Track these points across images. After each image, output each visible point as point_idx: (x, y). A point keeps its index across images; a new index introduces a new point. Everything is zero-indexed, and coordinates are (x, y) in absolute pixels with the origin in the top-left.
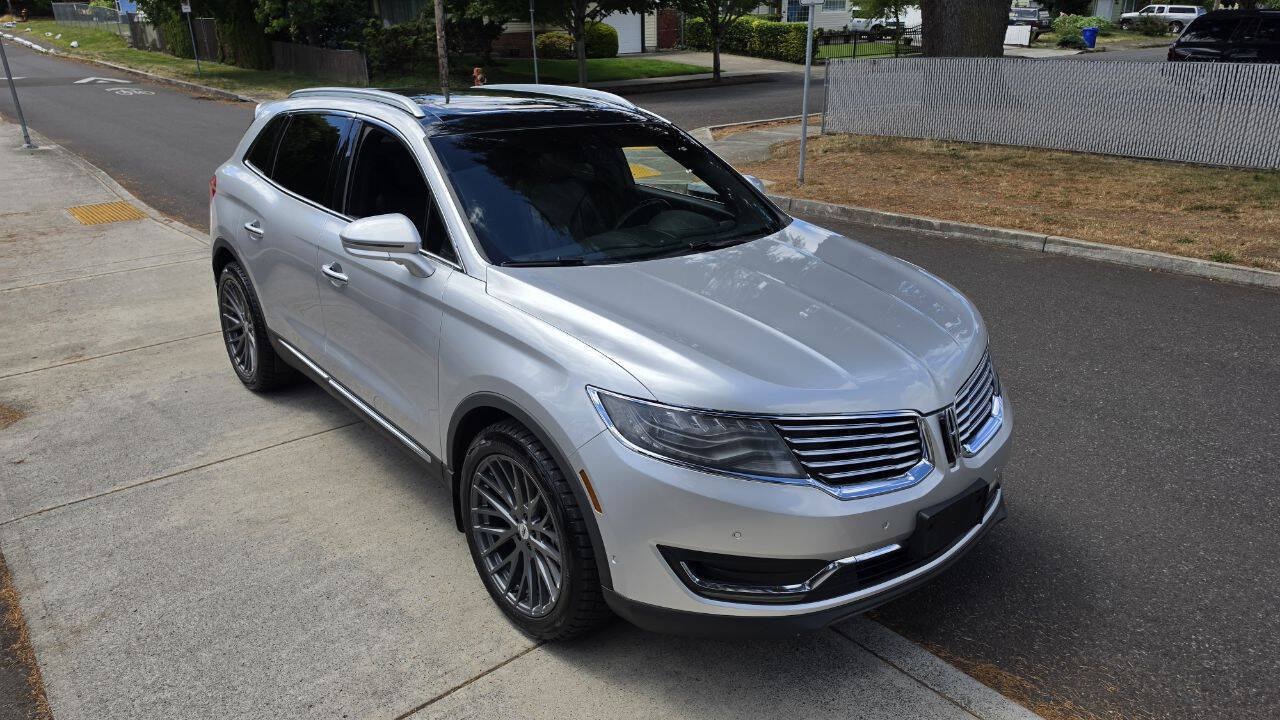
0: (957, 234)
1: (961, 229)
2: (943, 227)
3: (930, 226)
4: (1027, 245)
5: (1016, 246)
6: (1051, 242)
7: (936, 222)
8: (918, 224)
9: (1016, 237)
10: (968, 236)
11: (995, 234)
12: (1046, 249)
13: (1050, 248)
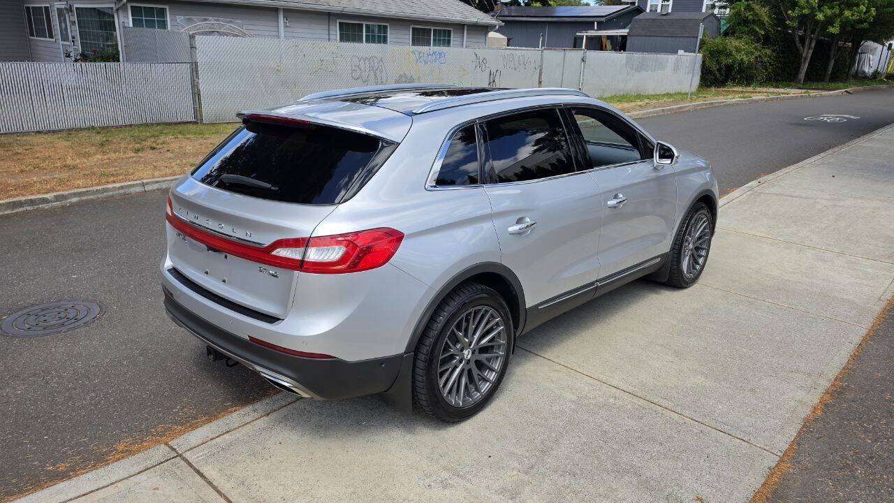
0: (75, 200)
1: (75, 195)
2: (57, 198)
3: (45, 201)
4: (132, 190)
5: (125, 194)
6: (147, 184)
7: (49, 196)
8: (32, 202)
9: (122, 187)
10: (84, 198)
11: (105, 190)
12: (147, 190)
13: (148, 188)
